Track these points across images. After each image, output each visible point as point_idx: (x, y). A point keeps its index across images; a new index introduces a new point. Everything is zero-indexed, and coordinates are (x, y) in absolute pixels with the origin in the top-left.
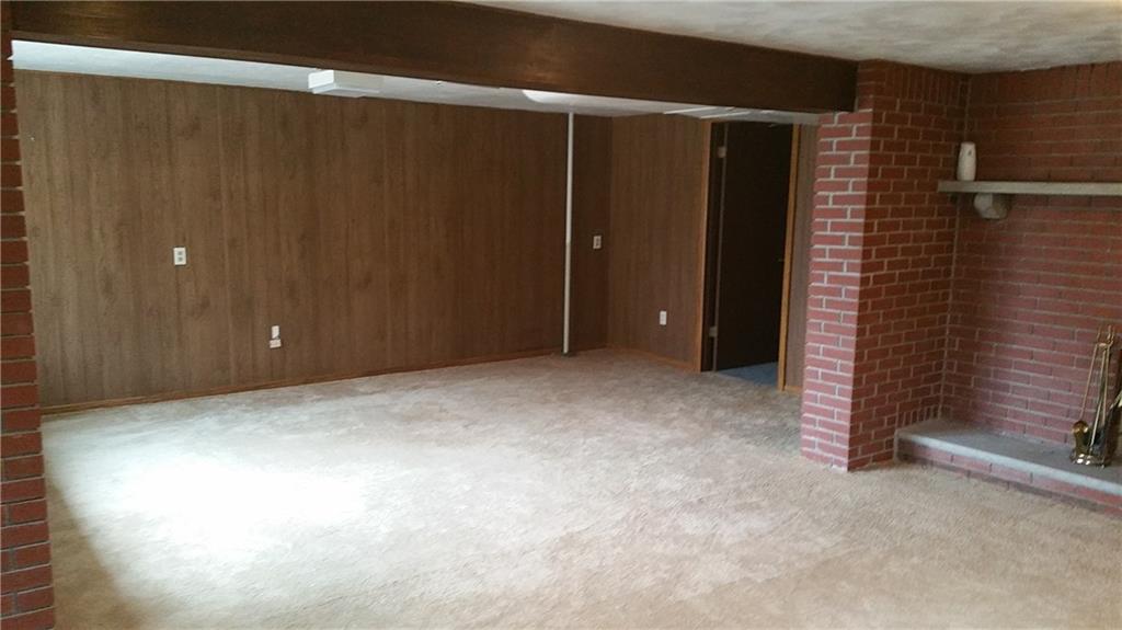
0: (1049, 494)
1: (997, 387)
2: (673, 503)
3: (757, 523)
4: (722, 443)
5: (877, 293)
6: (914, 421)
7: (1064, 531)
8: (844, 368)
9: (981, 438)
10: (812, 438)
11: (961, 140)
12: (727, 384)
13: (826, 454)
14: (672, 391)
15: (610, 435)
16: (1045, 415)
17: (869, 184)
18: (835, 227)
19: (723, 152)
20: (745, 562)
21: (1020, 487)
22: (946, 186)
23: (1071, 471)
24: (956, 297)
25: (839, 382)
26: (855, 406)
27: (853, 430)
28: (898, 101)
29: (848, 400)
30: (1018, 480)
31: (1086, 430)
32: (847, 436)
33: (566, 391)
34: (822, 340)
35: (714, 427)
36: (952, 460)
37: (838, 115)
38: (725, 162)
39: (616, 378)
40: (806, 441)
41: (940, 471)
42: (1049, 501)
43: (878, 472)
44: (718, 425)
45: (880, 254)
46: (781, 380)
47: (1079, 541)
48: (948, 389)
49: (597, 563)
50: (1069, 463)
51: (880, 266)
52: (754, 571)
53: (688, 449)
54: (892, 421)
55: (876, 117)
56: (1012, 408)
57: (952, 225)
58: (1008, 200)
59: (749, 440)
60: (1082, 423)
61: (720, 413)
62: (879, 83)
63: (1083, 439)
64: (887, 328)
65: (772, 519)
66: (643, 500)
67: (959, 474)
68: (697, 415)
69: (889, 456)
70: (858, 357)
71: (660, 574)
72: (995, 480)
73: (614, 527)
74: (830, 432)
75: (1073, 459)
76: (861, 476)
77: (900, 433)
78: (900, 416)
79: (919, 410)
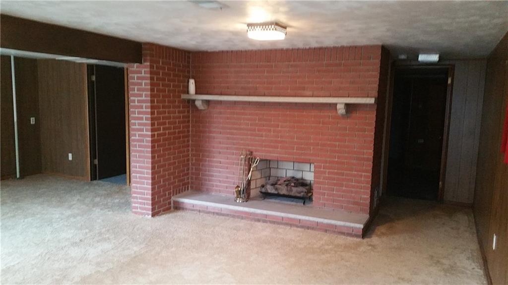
0: (227, 215)
1: (209, 176)
2: (67, 244)
3: (107, 246)
4: (97, 212)
5: (159, 141)
6: (179, 193)
7: (231, 228)
8: (148, 173)
9: (204, 196)
10: (137, 205)
11: (189, 78)
12: (103, 186)
13: (142, 211)
14: (75, 191)
15: (39, 216)
16: (226, 185)
17: (151, 95)
18: (139, 113)
19: (94, 78)
20: (98, 264)
21: (218, 214)
22: (184, 96)
23: (236, 205)
24: (192, 141)
25: (145, 179)
26: (153, 189)
27: (153, 199)
28: (161, 60)
29: (150, 187)
30: (217, 211)
31: (239, 189)
32: (150, 202)
33: (16, 197)
34: (138, 162)
35: (94, 206)
36: (193, 207)
37: (136, 65)
38: (95, 83)
39: (46, 188)
40: (134, 206)
41: (190, 211)
42: (227, 218)
43: (164, 215)
44: (96, 205)
45: (159, 124)
46: (128, 181)
47: (235, 231)
48: (192, 178)
49: (22, 278)
50: (234, 203)
51: (160, 129)
52: (102, 267)
53: (79, 218)
54: (170, 194)
55: (151, 67)
56: (216, 183)
57: (188, 112)
58: (208, 102)
59: (109, 209)
60: (238, 187)
61: (98, 199)
62: (152, 52)
63: (239, 193)
64: (164, 155)
65: (114, 243)
66: (51, 245)
67: (195, 212)
68: (86, 201)
69: (169, 209)
70: (153, 168)
71: (55, 277)
72: (209, 213)
73: (33, 260)
74: (144, 201)
75: (236, 201)
76: (157, 218)
77: (173, 198)
78: (173, 191)
79: (181, 188)
